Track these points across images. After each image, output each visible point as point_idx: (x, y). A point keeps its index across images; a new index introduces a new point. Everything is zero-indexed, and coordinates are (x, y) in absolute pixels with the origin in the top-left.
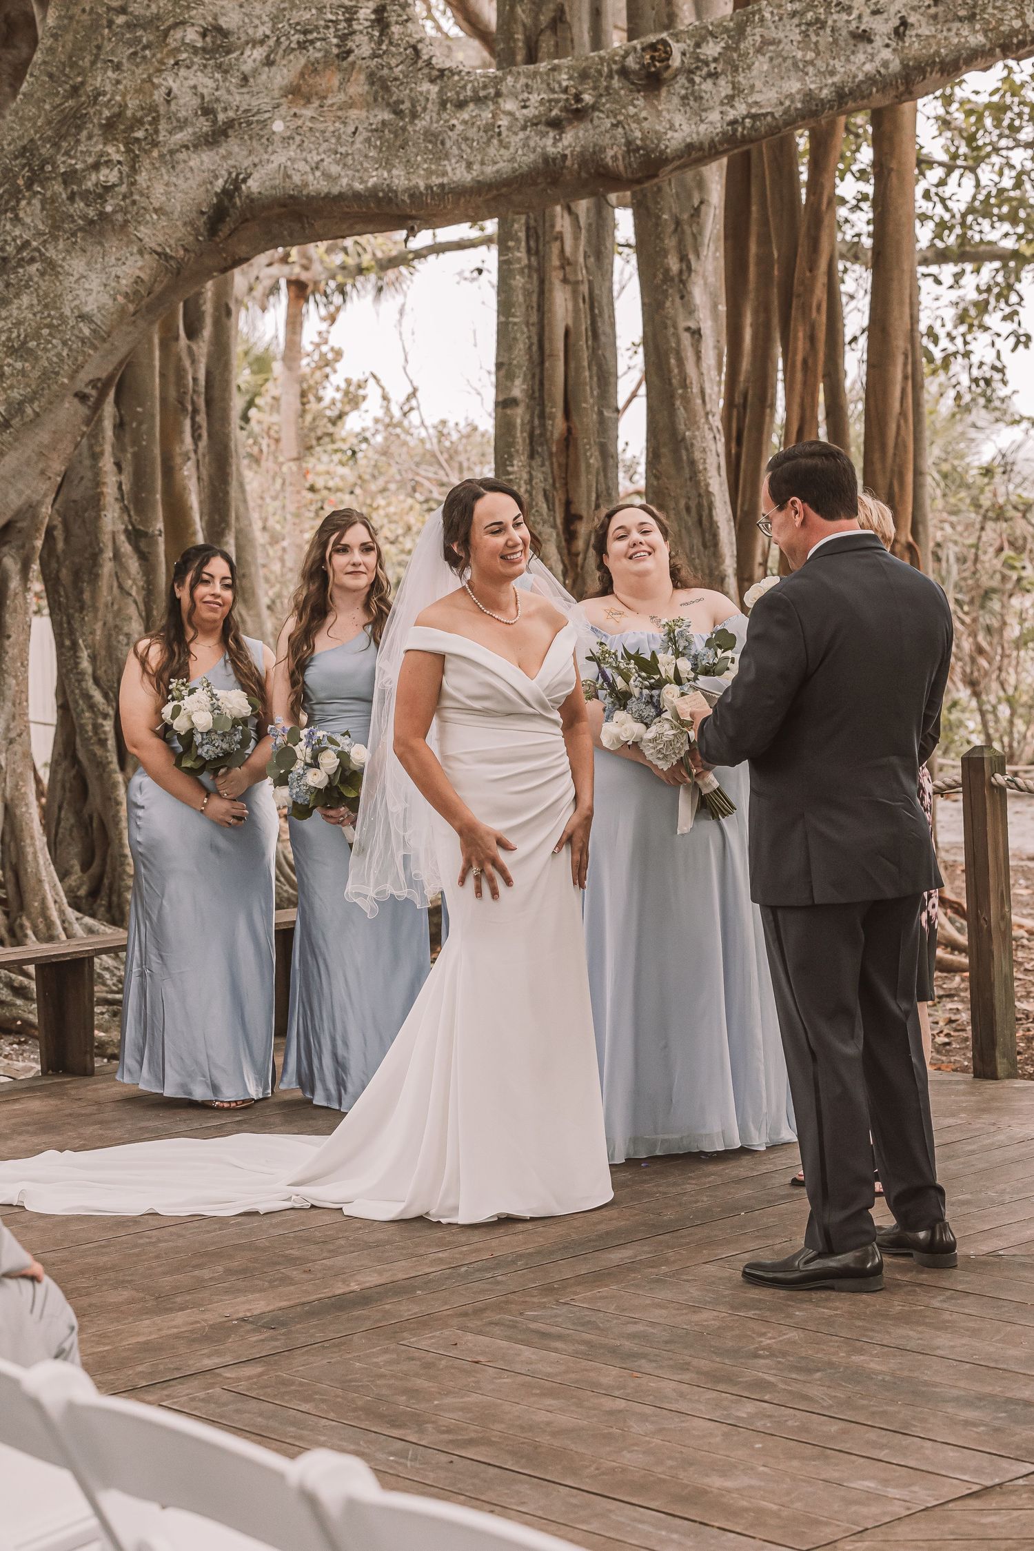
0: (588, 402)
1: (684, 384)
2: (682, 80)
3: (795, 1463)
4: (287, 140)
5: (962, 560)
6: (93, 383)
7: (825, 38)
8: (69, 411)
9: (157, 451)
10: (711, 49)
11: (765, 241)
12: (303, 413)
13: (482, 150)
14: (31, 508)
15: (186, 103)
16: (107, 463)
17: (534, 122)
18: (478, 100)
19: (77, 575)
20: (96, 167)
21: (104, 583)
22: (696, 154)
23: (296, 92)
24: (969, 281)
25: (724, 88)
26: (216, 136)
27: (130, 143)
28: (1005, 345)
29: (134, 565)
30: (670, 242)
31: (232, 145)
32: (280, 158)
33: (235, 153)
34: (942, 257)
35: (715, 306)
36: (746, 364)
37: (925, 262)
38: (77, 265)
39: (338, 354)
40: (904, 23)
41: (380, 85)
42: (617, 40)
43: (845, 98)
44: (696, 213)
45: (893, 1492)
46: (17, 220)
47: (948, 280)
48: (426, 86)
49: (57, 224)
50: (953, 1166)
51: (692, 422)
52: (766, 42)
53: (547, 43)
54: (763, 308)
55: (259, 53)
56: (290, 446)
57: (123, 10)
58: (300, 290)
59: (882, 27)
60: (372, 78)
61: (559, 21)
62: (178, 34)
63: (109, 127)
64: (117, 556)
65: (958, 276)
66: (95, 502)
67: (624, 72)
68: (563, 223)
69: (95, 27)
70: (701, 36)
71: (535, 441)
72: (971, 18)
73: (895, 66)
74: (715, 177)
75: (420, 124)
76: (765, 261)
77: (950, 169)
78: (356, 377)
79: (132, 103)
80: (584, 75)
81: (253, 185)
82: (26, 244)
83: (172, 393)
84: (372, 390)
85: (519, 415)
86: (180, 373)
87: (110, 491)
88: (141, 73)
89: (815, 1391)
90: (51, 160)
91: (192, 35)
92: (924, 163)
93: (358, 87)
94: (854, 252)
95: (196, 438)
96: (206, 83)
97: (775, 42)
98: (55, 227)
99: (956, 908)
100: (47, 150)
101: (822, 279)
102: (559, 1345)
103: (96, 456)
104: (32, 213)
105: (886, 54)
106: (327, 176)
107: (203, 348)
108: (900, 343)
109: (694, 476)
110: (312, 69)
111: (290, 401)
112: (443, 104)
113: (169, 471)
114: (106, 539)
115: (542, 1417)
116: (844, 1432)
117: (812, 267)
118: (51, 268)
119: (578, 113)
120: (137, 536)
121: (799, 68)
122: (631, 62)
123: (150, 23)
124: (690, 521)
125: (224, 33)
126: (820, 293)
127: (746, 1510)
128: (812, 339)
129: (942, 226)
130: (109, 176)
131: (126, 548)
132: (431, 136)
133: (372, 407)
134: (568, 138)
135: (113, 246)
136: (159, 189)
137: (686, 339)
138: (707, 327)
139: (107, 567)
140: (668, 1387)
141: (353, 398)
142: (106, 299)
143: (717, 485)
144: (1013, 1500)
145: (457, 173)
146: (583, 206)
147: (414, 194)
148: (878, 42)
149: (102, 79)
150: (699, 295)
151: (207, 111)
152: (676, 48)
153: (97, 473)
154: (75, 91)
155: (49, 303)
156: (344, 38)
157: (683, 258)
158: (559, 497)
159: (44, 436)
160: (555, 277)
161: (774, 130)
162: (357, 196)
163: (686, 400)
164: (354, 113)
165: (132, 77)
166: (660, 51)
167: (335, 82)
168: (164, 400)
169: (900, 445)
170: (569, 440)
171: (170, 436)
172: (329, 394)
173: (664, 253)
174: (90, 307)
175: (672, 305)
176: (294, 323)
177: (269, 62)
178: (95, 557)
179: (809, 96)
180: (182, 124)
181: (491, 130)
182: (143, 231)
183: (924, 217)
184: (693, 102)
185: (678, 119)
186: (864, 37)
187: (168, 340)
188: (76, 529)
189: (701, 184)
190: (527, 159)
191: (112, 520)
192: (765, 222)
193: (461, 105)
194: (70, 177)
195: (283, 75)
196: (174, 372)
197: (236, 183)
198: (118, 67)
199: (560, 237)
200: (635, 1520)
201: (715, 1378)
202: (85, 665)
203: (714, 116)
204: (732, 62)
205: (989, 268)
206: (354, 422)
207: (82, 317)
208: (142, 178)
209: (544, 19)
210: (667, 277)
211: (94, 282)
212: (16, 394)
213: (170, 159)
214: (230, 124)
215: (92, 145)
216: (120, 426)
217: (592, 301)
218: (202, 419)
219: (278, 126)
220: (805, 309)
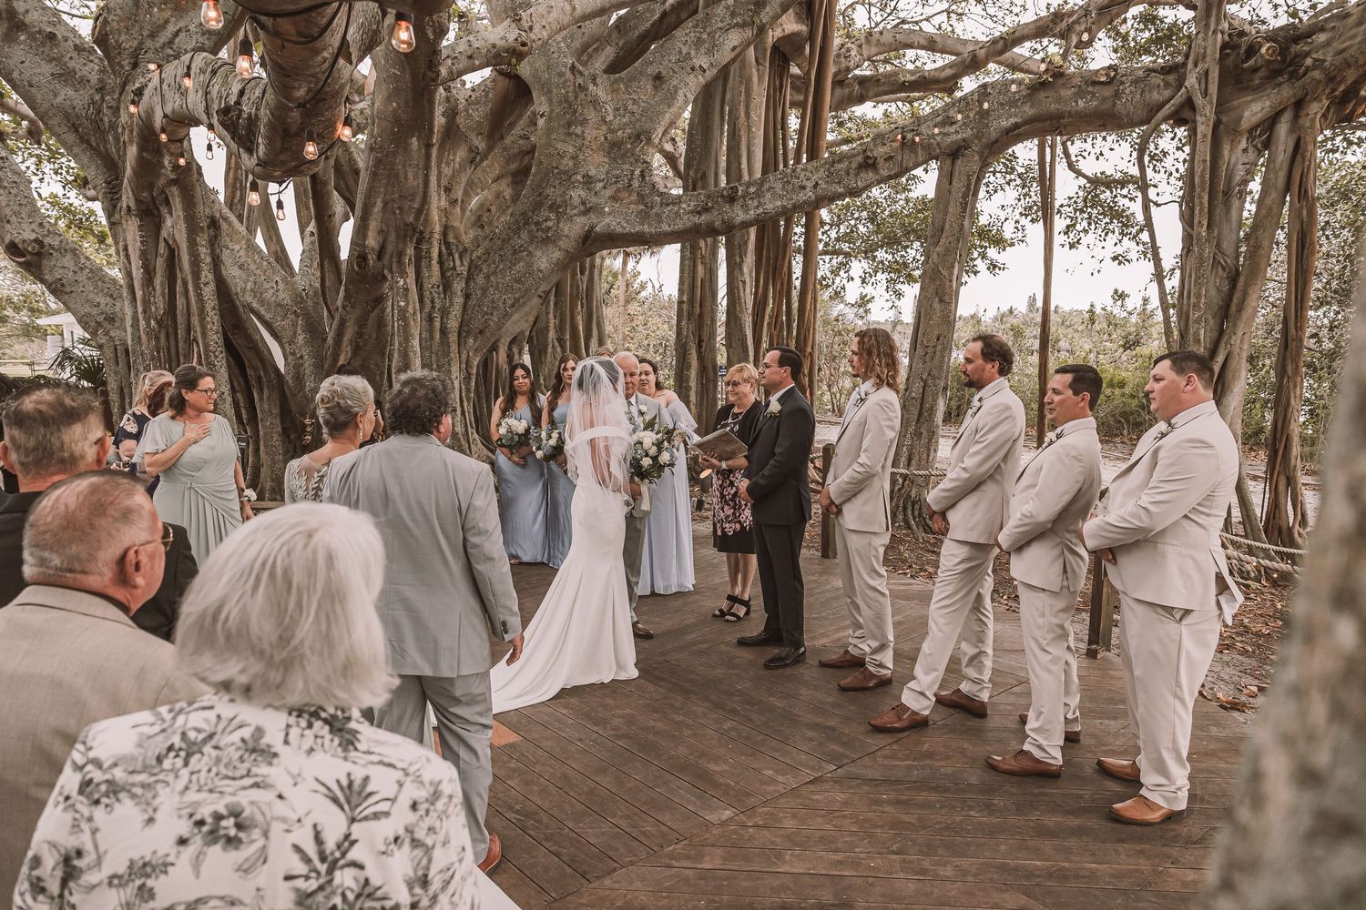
0: (708, 304)
1: (739, 299)
2: (741, 200)
3: (743, 758)
4: (610, 214)
5: (827, 347)
6: (544, 292)
7: (790, 187)
8: (536, 301)
9: (568, 312)
10: (752, 190)
11: (768, 251)
12: (627, 291)
13: (674, 220)
14: (522, 332)
15: (576, 201)
16: (551, 316)
17: (691, 212)
18: (674, 204)
19: (540, 354)
20: (546, 220)
21: (549, 355)
22: (746, 225)
23: (614, 198)
24: (834, 261)
25: (756, 203)
26: (586, 212)
27: (557, 213)
28: (845, 281)
29: (559, 349)
30: (737, 252)
31: (592, 215)
32: (607, 220)
33: (593, 218)
34: (825, 253)
35: (751, 273)
36: (760, 291)
37: (821, 254)
38: (539, 253)
39: (639, 273)
40: (817, 183)
41: (641, 197)
42: (723, 184)
43: (796, 208)
44: (746, 243)
45: (780, 778)
46: (519, 237)
47: (827, 260)
48: (656, 198)
49: (532, 238)
50: (812, 599)
51: (741, 312)
52: (771, 188)
53: (700, 184)
54: (767, 274)
55: (601, 184)
56: (622, 302)
57: (557, 168)
58: (627, 255)
59: (809, 184)
60: (638, 194)
61: (704, 177)
62: (574, 177)
63: (551, 207)
64: (553, 346)
65: (831, 260)
66: (547, 328)
67: (722, 196)
68: (702, 243)
69: (547, 174)
70: (749, 185)
71: (690, 315)
72: (839, 183)
73: (813, 197)
74: (753, 232)
75: (654, 211)
76: (768, 258)
77: (831, 225)
78: (644, 281)
79: (559, 200)
80: (709, 197)
81: (598, 229)
82: (522, 246)
83: (575, 293)
84: (649, 285)
85: (685, 306)
86: (578, 286)
87: (552, 325)
88: (562, 189)
89: (753, 716)
90: (531, 218)
91: (579, 177)
92: (823, 223)
93: (634, 197)
94: (798, 251)
95: (582, 307)
96: (583, 194)
97: (773, 188)
98: (532, 240)
99: (819, 469)
100: (530, 214)
101: (786, 264)
102: (662, 683)
103: (548, 314)
104: (524, 235)
105: (810, 194)
106: (622, 227)
107: (585, 278)
108: (811, 287)
109: (742, 329)
110: (618, 190)
111: (623, 288)
112: (662, 204)
113: (573, 318)
114: (550, 340)
115: (651, 723)
116: (763, 740)
117: (784, 260)
118: (530, 253)
119: (707, 210)
120: (561, 340)
121: (781, 197)
122: (725, 193)
123: (565, 173)
124: (740, 343)
125: (591, 177)
126: (785, 269)
127: (722, 784)
128: (782, 284)
129: (827, 244)
130: (550, 224)
131: (557, 344)
132: (657, 215)
133: (649, 289)
134: (703, 218)
135: (550, 246)
136: (566, 229)
137: (741, 284)
138: (748, 281)
139: (550, 350)
140: (700, 710)
141: (643, 287)
142: (547, 265)
143: (749, 333)
144: (827, 786)
145: (666, 228)
146: (709, 240)
147: (651, 234)
148: (808, 189)
149: (550, 191)
150: (745, 270)
151: (583, 203)
152: (740, 188)
153: (548, 319)
154: (540, 194)
155: (529, 265)
156: (630, 180)
157: (741, 257)
158: (697, 334)
159: (527, 309)
160: (699, 261)
161: (771, 218)
162: (632, 234)
163: (740, 305)
164: (632, 206)
165: (559, 191)
166: (735, 189)
167: (626, 195)
168: (571, 294)
169: (809, 320)
170: (701, 315)
171: (573, 307)
172: (636, 285)
173: (735, 255)
174: (542, 268)
175: (737, 273)
176: (625, 263)
177: (604, 188)
178: (546, 346)
179: (784, 207)
180: (575, 208)
181: (677, 213)
182: (561, 243)
183: (821, 241)
184: (745, 207)
185: (740, 213)
186: (804, 188)
187: (574, 275)
188: (540, 336)
189: (748, 234)
190: (689, 224)
191: (552, 334)
192: (768, 244)
193: (668, 205)
194: (537, 224)
195: (608, 193)
196: (575, 285)
197: (592, 228)
198: (554, 187)
199: (701, 248)
200: (678, 787)
201: (718, 706)
202: (542, 381)
203: (752, 212)
204: (759, 194)
205: (841, 258)
206: (643, 294)
207: (539, 271)
208: (561, 225)
209: (699, 175)
210: (735, 263)
211: (544, 260)
212: (517, 296)
213: (570, 219)
214: (591, 208)
215: (545, 213)
216: (556, 304)
217: (711, 270)
218: (584, 301)
219: (607, 209)
220: (781, 274)
